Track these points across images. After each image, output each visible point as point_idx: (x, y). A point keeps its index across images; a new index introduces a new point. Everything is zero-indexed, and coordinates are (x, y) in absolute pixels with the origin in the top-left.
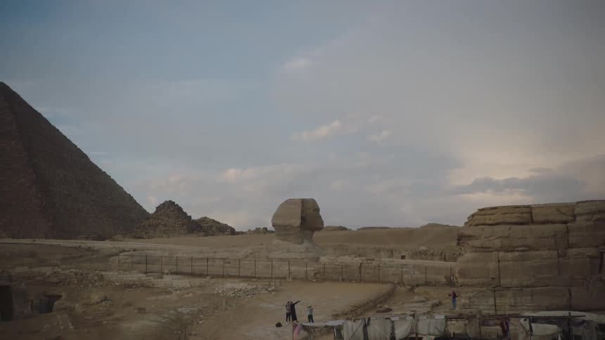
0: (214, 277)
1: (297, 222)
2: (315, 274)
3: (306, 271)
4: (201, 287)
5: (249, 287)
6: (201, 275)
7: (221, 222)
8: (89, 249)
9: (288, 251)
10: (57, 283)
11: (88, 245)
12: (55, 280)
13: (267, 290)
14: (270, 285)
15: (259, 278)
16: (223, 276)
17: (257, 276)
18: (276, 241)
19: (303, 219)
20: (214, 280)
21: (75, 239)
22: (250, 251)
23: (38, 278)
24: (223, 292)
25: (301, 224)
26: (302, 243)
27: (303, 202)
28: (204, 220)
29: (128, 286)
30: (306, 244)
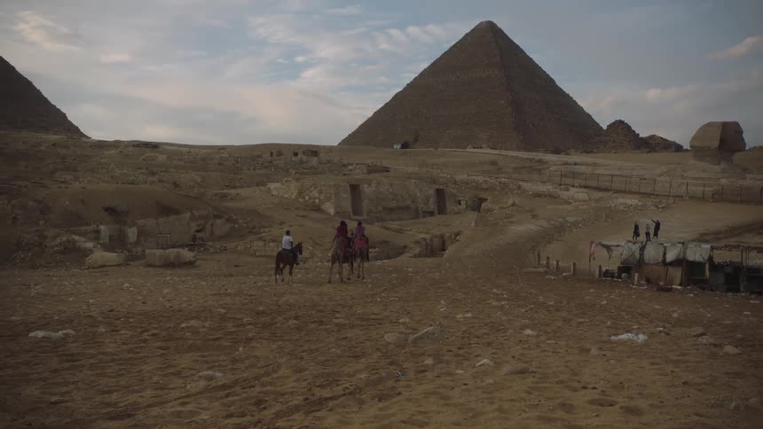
0: (617, 191)
1: (715, 144)
2: (713, 194)
3: (704, 191)
4: (598, 200)
5: (640, 203)
6: (606, 190)
7: (670, 139)
8: (540, 161)
9: (704, 171)
10: (487, 189)
11: (540, 157)
12: (485, 186)
13: (657, 206)
14: (660, 202)
15: (657, 195)
16: (625, 192)
17: (656, 193)
18: (692, 162)
19: (722, 141)
20: (615, 195)
21: (537, 151)
22: (665, 170)
23: (473, 184)
24: (615, 206)
25: (720, 145)
26: (719, 164)
27: (725, 125)
28: (653, 137)
29: (538, 195)
30: (723, 165)
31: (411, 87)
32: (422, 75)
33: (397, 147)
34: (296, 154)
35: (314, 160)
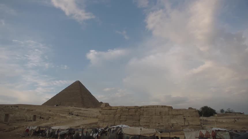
31: (60, 93)
32: (63, 90)
33: (55, 106)
34: (12, 107)
35: (17, 108)
